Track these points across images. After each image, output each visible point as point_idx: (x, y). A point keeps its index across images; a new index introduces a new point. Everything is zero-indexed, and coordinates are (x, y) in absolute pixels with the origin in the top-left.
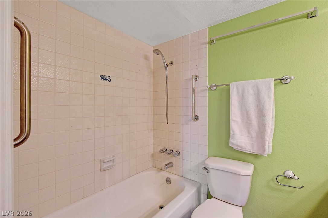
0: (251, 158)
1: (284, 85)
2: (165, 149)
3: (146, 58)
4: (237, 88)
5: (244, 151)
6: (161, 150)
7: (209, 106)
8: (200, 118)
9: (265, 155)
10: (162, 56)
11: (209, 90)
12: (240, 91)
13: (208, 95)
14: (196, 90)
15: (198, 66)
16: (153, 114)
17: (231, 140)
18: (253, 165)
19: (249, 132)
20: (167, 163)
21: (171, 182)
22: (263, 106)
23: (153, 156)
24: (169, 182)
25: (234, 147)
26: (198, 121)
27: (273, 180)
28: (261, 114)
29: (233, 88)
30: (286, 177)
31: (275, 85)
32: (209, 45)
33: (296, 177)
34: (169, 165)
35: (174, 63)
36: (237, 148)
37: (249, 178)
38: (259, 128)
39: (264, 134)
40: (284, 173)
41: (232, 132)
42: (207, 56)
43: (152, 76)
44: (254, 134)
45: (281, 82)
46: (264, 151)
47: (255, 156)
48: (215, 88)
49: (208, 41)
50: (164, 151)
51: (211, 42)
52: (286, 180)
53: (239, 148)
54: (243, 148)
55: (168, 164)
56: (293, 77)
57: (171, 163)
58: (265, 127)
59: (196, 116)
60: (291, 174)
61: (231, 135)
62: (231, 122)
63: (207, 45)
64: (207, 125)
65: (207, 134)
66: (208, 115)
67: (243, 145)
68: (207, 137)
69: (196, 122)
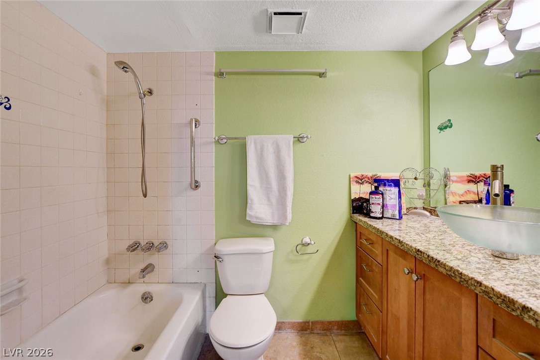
0: (269, 231)
1: (301, 144)
2: (136, 244)
3: (93, 71)
4: (255, 144)
5: (264, 224)
6: (129, 246)
7: (215, 167)
8: (202, 184)
9: (287, 224)
10: (136, 76)
11: (215, 144)
12: (259, 147)
13: (214, 151)
14: (197, 142)
15: (199, 104)
16: (107, 182)
17: (248, 211)
18: (272, 239)
19: (269, 199)
20: (143, 266)
21: (152, 297)
22: (283, 167)
23: (108, 262)
24: (149, 299)
25: (253, 220)
26: (199, 189)
27: (292, 251)
28: (281, 176)
29: (251, 142)
30: (303, 245)
31: (294, 142)
32: (217, 77)
33: (313, 242)
34: (148, 269)
35: (155, 92)
36: (255, 220)
37: (271, 255)
38: (280, 193)
39: (285, 199)
40: (302, 241)
41: (249, 201)
42: (214, 94)
43: (106, 109)
44: (274, 201)
45: (298, 140)
46: (286, 219)
47: (274, 227)
48: (226, 141)
49: (214, 71)
50: (134, 247)
51: (220, 74)
52: (304, 247)
53: (258, 221)
54: (262, 220)
55: (146, 268)
56: (309, 137)
57: (150, 265)
58: (286, 191)
59: (196, 182)
60: (307, 240)
61: (248, 205)
62: (249, 188)
63: (214, 77)
64: (214, 195)
65: (214, 207)
66: (214, 180)
67: (263, 216)
68: (214, 212)
69: (196, 191)
